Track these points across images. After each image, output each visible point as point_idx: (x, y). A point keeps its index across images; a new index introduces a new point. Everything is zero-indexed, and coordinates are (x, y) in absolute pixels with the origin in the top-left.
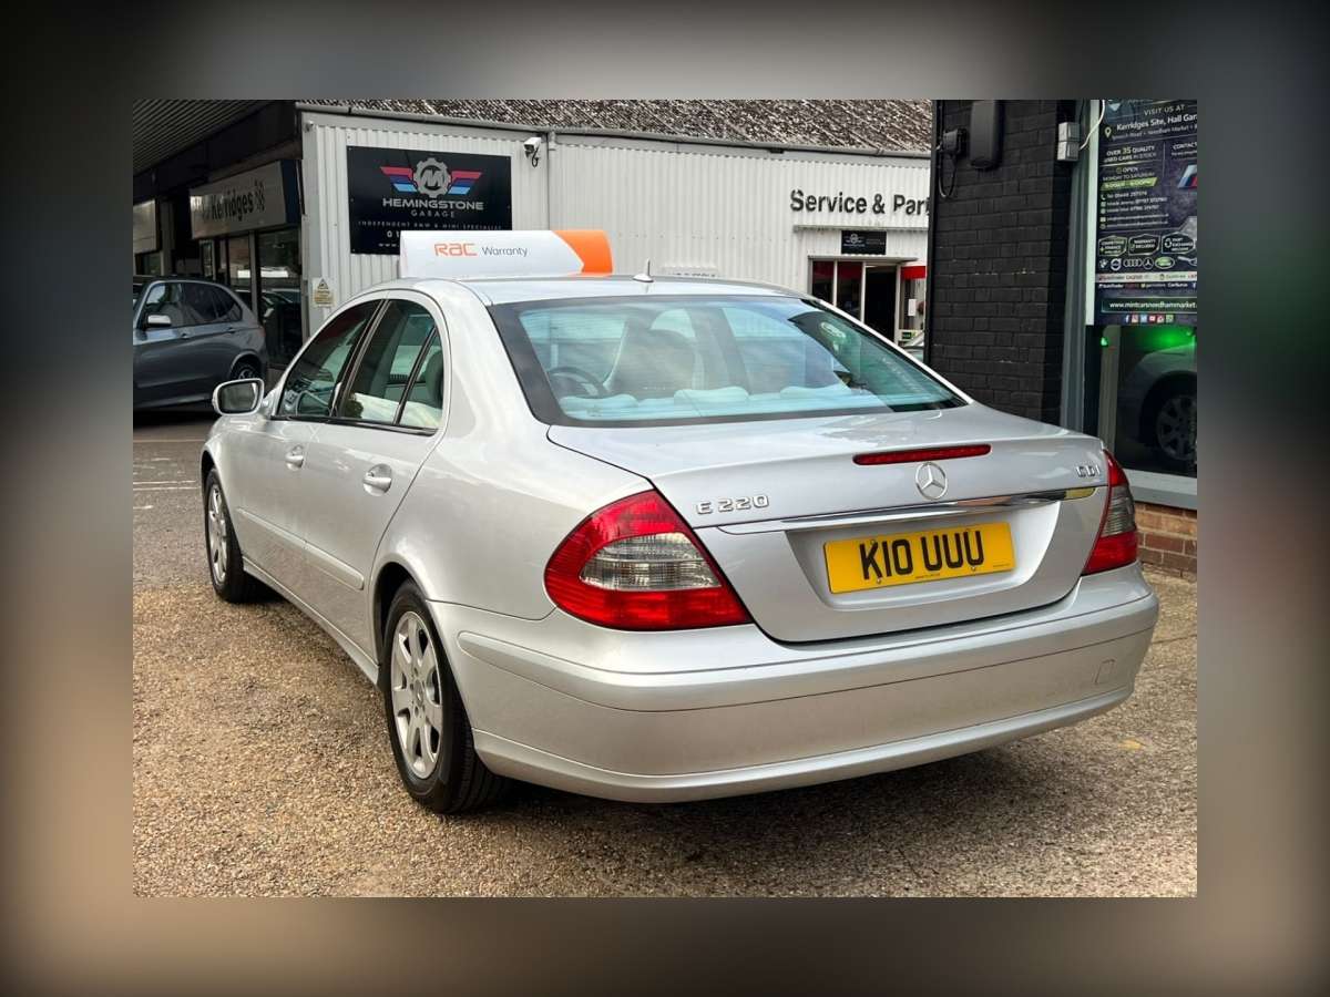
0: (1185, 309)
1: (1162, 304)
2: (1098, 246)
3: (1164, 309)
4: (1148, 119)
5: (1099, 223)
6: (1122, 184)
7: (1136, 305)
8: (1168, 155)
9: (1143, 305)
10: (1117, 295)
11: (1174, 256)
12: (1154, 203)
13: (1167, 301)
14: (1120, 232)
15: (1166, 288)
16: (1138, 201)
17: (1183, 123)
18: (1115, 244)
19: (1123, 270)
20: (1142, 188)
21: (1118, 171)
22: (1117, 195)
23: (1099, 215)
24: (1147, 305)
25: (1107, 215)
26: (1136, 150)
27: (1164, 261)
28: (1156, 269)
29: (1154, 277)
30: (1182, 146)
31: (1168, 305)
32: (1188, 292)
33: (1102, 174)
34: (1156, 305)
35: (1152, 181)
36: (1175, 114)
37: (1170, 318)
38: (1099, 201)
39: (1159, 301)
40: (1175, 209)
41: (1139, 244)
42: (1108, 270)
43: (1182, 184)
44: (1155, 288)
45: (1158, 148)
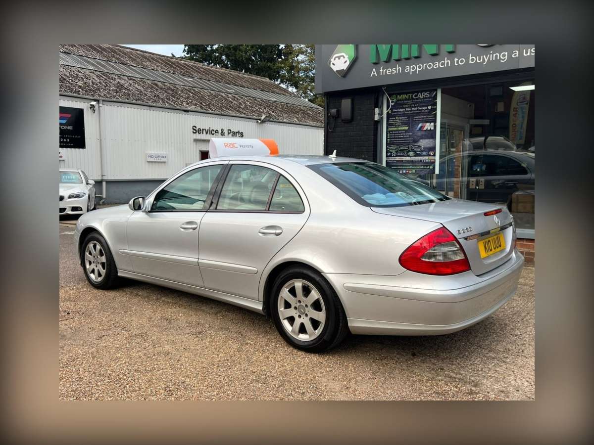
0: (419, 168)
1: (411, 167)
2: (387, 148)
3: (412, 168)
4: (405, 108)
5: (387, 141)
6: (395, 129)
7: (401, 167)
8: (412, 120)
9: (404, 167)
10: (394, 164)
11: (415, 152)
12: (407, 135)
13: (412, 166)
14: (394, 144)
15: (412, 162)
16: (401, 134)
17: (417, 110)
18: (393, 148)
19: (396, 156)
20: (404, 130)
21: (394, 124)
22: (394, 132)
23: (387, 139)
24: (406, 167)
25: (390, 138)
26: (400, 118)
27: (411, 153)
28: (408, 156)
29: (408, 158)
30: (417, 117)
31: (413, 167)
32: (421, 163)
33: (388, 125)
34: (409, 167)
35: (407, 128)
36: (415, 107)
37: (414, 171)
38: (387, 134)
39: (410, 166)
40: (415, 137)
41: (402, 148)
42: (391, 156)
43: (417, 129)
44: (408, 162)
45: (409, 117)
